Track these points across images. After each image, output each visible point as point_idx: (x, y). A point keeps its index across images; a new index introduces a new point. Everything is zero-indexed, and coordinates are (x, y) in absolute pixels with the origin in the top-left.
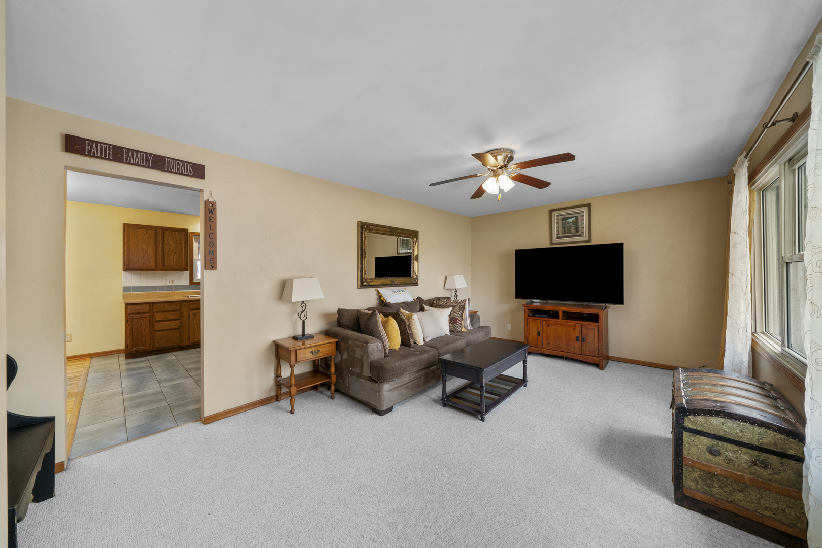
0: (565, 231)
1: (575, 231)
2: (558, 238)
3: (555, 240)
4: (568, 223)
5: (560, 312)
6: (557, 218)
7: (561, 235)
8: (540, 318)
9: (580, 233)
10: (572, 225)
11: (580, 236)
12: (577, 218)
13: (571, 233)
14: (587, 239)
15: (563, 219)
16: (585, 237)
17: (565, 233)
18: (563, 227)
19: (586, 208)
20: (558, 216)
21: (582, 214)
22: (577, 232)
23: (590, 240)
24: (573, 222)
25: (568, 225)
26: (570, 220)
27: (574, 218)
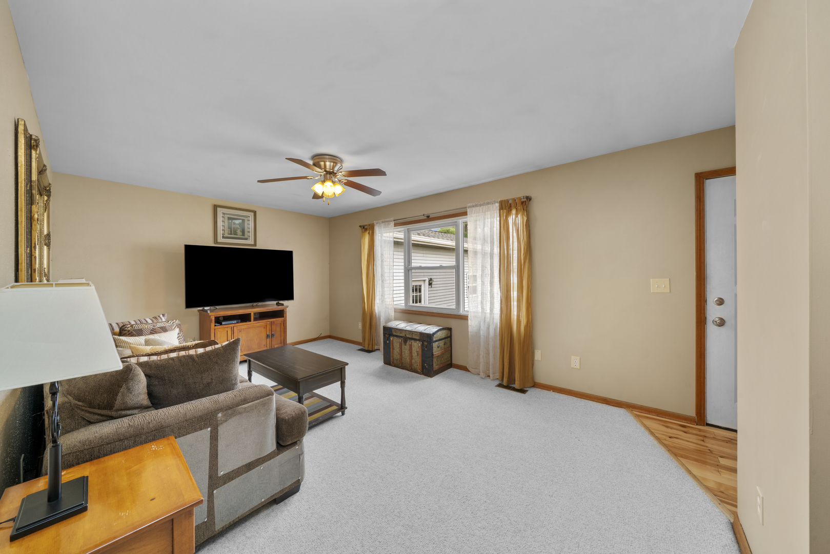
0: (231, 231)
1: (241, 234)
2: (223, 237)
3: (220, 239)
4: (234, 224)
5: (252, 314)
6: (223, 215)
7: (226, 235)
8: (231, 325)
9: (246, 236)
10: (238, 227)
11: (246, 239)
12: (243, 220)
13: (237, 235)
14: (253, 243)
15: (229, 219)
16: (250, 241)
17: (231, 234)
18: (230, 228)
19: (252, 214)
20: (224, 214)
21: (248, 218)
22: (243, 234)
23: (255, 245)
24: (239, 224)
25: (235, 226)
26: (237, 222)
27: (241, 221)
